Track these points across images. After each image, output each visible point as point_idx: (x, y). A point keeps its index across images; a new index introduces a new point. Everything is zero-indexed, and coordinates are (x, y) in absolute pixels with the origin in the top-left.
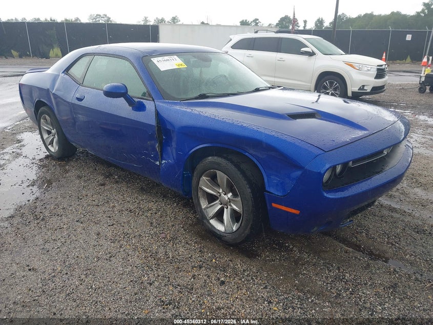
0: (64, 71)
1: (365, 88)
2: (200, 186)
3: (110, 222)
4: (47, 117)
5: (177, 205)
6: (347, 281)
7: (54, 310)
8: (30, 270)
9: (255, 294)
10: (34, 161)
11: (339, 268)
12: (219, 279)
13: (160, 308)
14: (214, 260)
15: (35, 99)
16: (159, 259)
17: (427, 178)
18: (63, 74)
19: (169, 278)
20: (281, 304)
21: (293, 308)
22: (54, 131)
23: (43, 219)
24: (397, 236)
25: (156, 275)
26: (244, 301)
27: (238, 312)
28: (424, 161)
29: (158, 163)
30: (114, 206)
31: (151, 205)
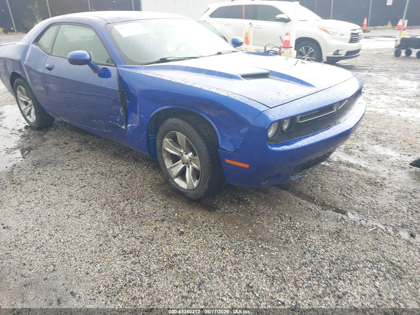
0: (34, 41)
1: (340, 53)
2: (163, 147)
3: (82, 184)
4: (23, 88)
5: (147, 167)
6: (297, 229)
7: (25, 261)
8: (4, 228)
9: (210, 242)
10: (14, 132)
11: (290, 218)
12: (178, 230)
13: (122, 257)
14: (176, 214)
15: (9, 70)
16: (125, 215)
17: (388, 136)
18: (33, 45)
19: (132, 231)
20: (233, 250)
21: (244, 253)
22: (30, 102)
23: (19, 184)
24: (350, 189)
25: (121, 229)
26: (200, 248)
27: (193, 258)
28: (388, 121)
29: (124, 127)
30: (87, 170)
31: (122, 168)
